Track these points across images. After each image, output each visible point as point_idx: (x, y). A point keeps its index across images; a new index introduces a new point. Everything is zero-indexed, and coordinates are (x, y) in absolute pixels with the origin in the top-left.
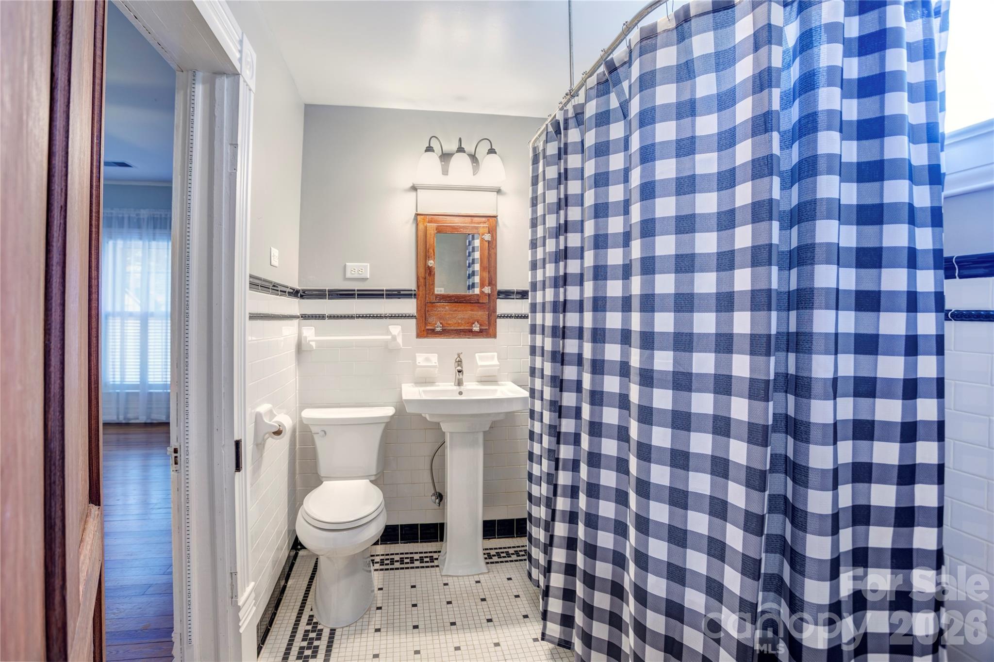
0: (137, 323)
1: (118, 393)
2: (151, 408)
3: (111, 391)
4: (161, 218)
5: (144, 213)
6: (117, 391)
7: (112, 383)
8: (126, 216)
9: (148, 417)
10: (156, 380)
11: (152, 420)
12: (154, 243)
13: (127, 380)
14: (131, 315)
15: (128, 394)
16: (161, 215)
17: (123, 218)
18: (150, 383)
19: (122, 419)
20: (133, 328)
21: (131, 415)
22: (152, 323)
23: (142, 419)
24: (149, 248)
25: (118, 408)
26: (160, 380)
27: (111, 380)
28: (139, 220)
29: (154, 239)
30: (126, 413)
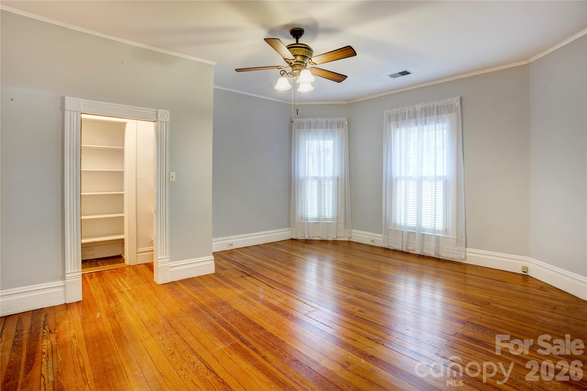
0: (415, 184)
1: (403, 231)
2: (423, 245)
3: (398, 229)
4: (430, 108)
5: (418, 107)
6: (402, 230)
7: (399, 224)
8: (407, 111)
9: (422, 251)
10: (427, 225)
11: (424, 253)
12: (425, 127)
13: (408, 223)
14: (411, 178)
15: (408, 232)
16: (430, 106)
17: (405, 113)
18: (423, 227)
19: (404, 249)
20: (412, 186)
21: (410, 248)
22: (424, 183)
23: (418, 252)
24: (422, 131)
25: (402, 241)
26: (430, 225)
27: (399, 222)
28: (415, 112)
29: (425, 124)
30: (407, 246)
